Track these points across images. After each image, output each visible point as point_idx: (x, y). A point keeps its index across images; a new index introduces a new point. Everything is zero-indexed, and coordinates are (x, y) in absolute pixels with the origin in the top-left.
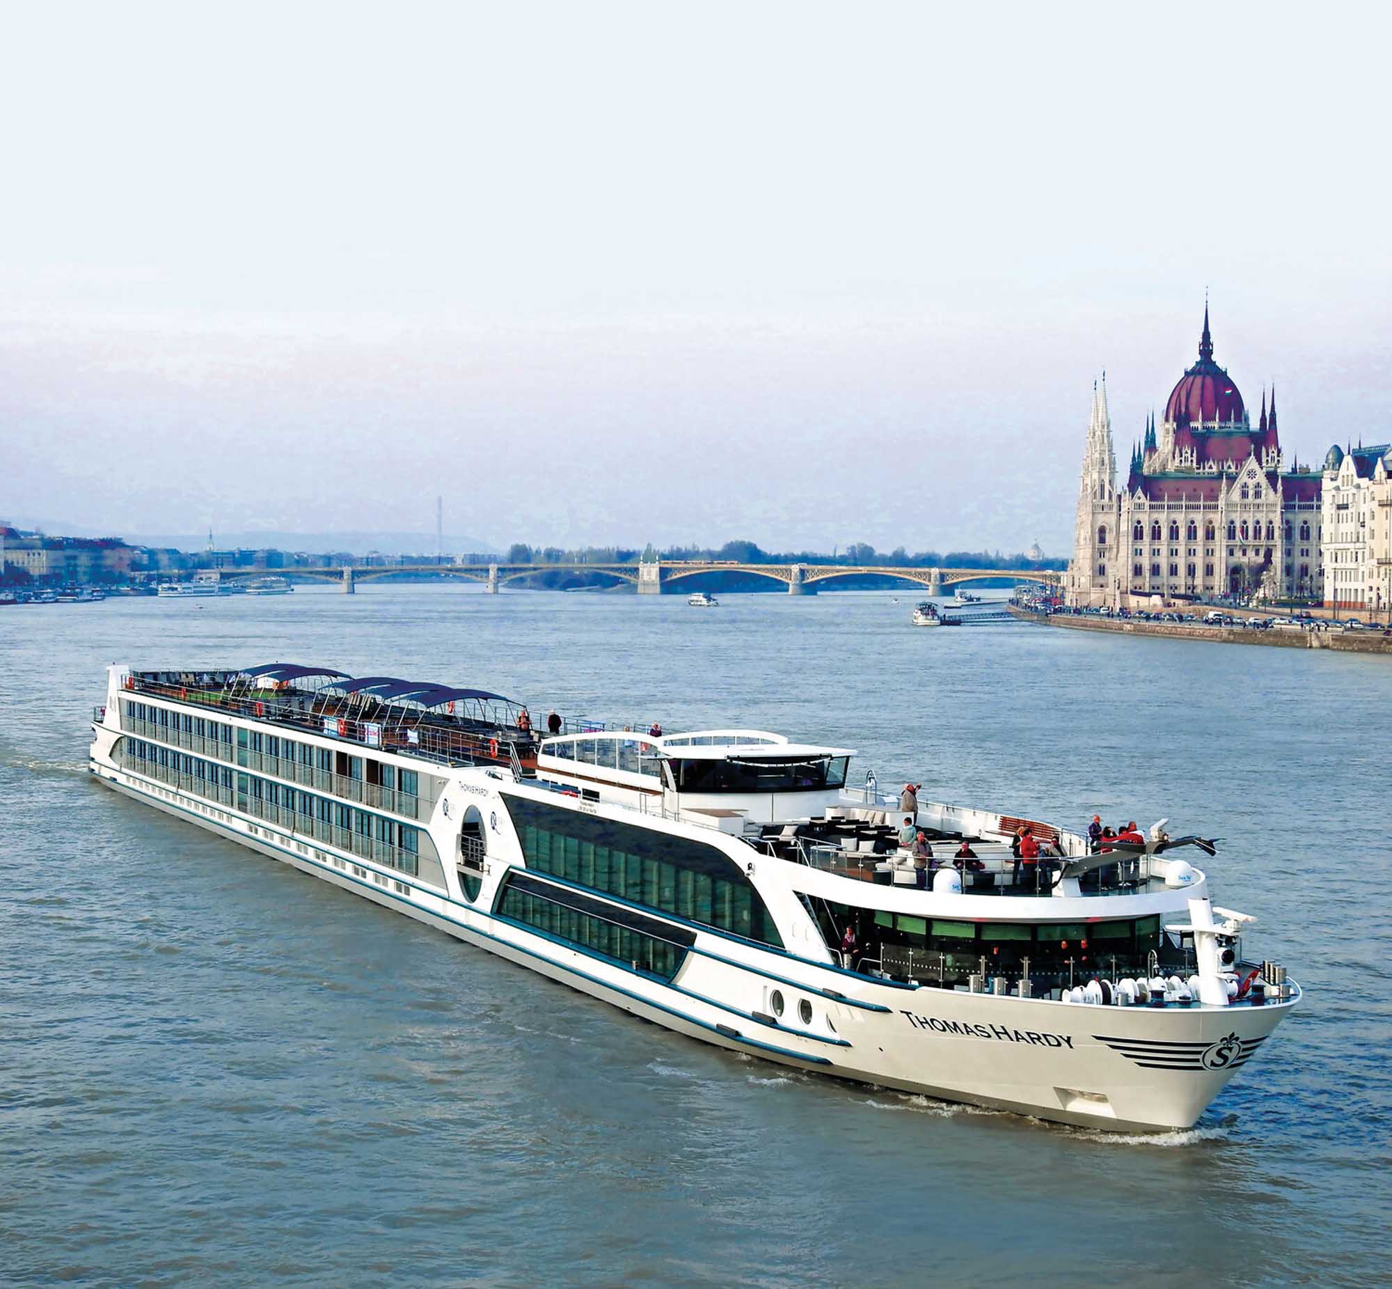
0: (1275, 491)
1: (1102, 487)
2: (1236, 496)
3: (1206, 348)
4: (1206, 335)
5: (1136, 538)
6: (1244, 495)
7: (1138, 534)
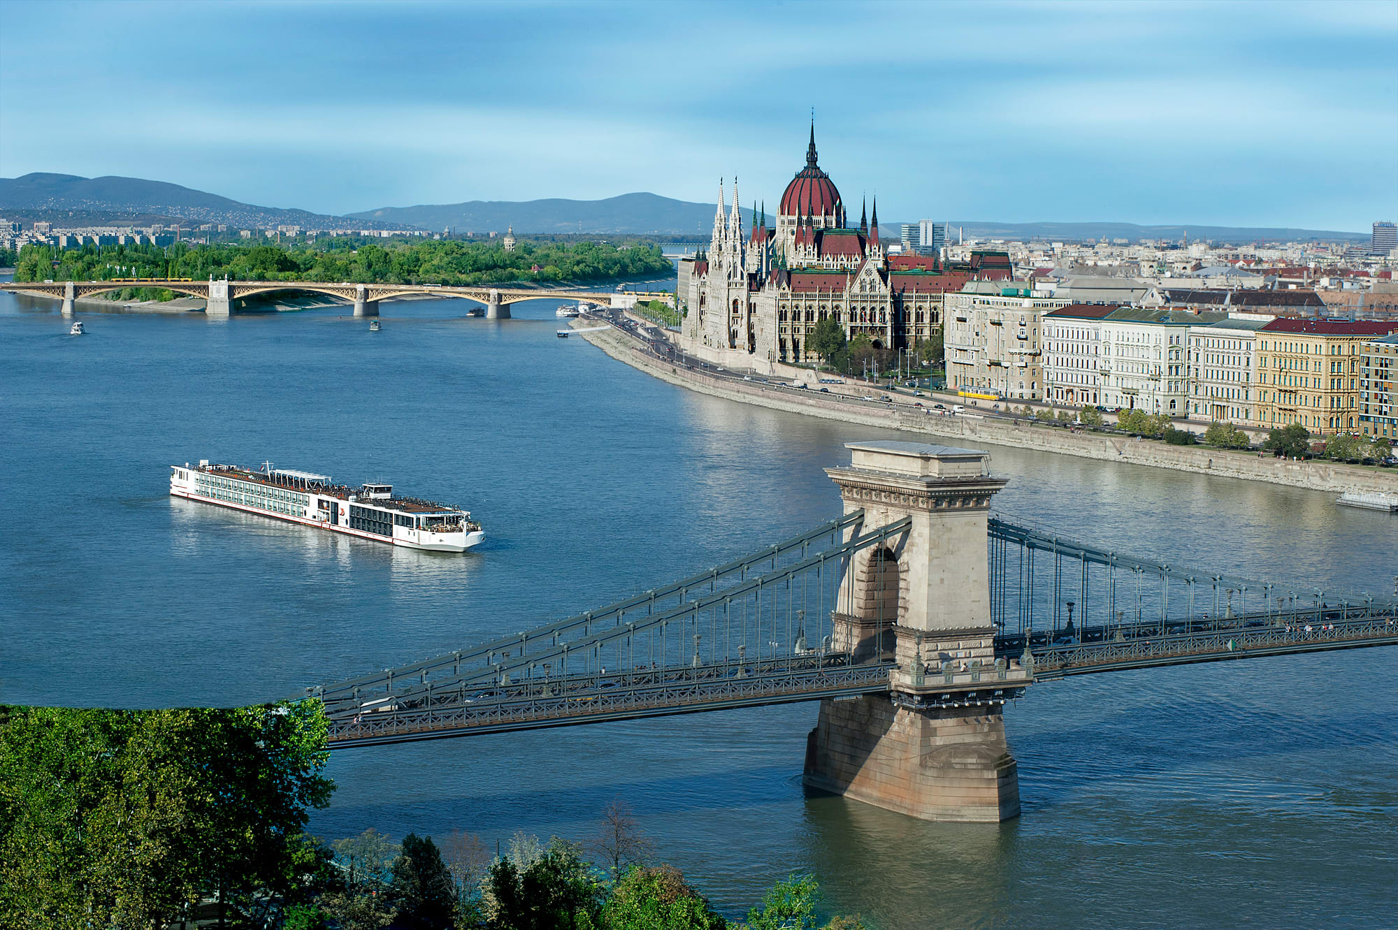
0: (886, 285)
1: (735, 268)
2: (856, 289)
3: (812, 157)
4: (812, 145)
5: (781, 319)
6: (863, 288)
7: (782, 316)
